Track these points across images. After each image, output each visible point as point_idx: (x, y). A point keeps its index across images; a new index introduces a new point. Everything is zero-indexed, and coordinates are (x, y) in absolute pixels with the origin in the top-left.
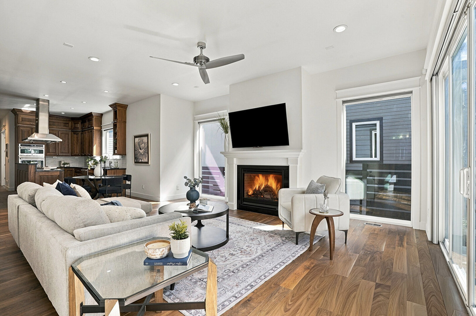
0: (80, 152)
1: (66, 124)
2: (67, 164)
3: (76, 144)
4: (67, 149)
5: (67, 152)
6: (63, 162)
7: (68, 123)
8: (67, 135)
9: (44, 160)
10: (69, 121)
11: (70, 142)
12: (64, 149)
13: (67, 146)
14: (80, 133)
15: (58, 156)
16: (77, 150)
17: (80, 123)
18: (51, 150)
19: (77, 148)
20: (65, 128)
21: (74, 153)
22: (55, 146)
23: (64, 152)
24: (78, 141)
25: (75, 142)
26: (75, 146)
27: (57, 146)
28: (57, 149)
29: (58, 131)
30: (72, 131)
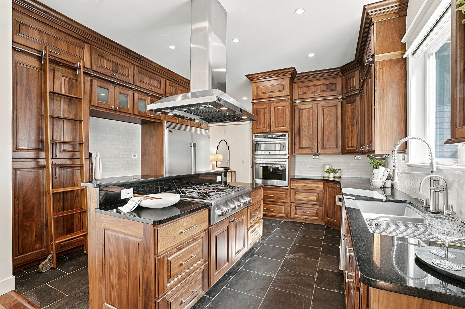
0: (358, 146)
1: (329, 87)
2: (335, 171)
3: (350, 126)
4: (333, 139)
5: (334, 146)
6: (328, 167)
7: (335, 83)
8: (334, 108)
9: (287, 163)
10: (337, 77)
11: (340, 123)
12: (328, 140)
13: (333, 133)
14: (357, 99)
15: (317, 153)
16: (353, 142)
18: (305, 143)
19: (352, 135)
20: (329, 93)
21: (347, 148)
22: (312, 135)
23: (328, 146)
24: (354, 118)
25: (348, 121)
26: (348, 131)
27: (315, 134)
28: (315, 141)
29: (317, 102)
30: (343, 98)
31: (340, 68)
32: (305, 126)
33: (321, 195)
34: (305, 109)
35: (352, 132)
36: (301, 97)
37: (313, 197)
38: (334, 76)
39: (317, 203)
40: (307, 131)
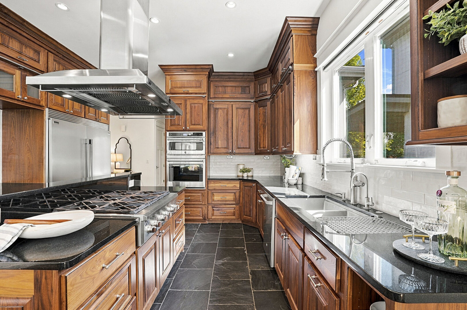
0: (270, 147)
1: (244, 90)
2: (248, 171)
3: (262, 128)
4: (247, 139)
5: (248, 147)
6: (241, 167)
7: (249, 87)
8: (247, 111)
9: (204, 164)
10: (250, 81)
11: (252, 124)
12: (242, 141)
13: (247, 134)
14: (269, 103)
15: (232, 153)
16: (265, 143)
17: (269, 80)
18: (221, 143)
19: (264, 137)
20: (244, 96)
21: (259, 148)
22: (227, 135)
23: (242, 147)
24: (265, 121)
25: (261, 123)
26: (260, 133)
27: (230, 134)
28: (230, 141)
29: (232, 103)
30: (255, 102)
31: (254, 72)
32: (221, 126)
33: (237, 194)
34: (221, 109)
35: (264, 134)
36: (217, 97)
37: (230, 197)
38: (248, 80)
39: (234, 202)
40: (222, 130)
